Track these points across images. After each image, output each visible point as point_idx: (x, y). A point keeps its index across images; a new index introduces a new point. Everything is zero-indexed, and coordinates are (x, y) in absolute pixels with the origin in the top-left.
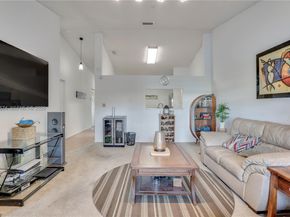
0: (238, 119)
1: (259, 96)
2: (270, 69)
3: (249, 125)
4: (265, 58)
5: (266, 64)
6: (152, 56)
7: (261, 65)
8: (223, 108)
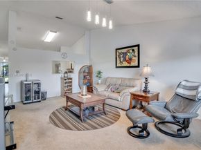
0: (109, 77)
1: (117, 67)
2: (121, 56)
3: (115, 80)
4: (120, 51)
5: (120, 54)
6: (50, 37)
7: (118, 54)
8: (100, 73)
